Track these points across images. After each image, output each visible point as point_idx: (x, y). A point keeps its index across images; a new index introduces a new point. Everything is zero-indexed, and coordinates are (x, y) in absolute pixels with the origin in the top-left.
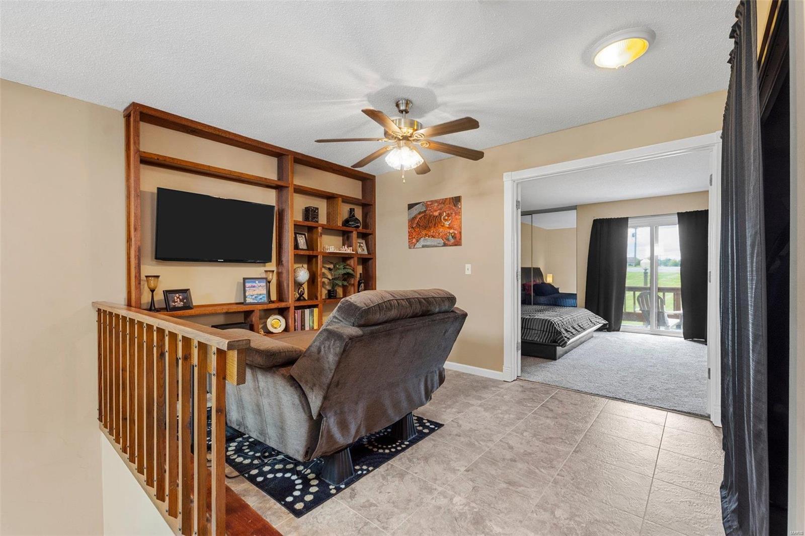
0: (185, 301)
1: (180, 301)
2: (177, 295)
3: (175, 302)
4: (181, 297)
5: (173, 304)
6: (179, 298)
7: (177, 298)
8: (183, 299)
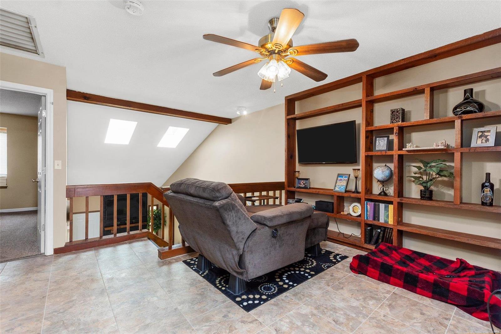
0: (306, 184)
1: (303, 184)
2: (303, 181)
3: (300, 184)
4: (304, 182)
5: (299, 185)
6: (303, 182)
7: (302, 182)
8: (305, 183)
